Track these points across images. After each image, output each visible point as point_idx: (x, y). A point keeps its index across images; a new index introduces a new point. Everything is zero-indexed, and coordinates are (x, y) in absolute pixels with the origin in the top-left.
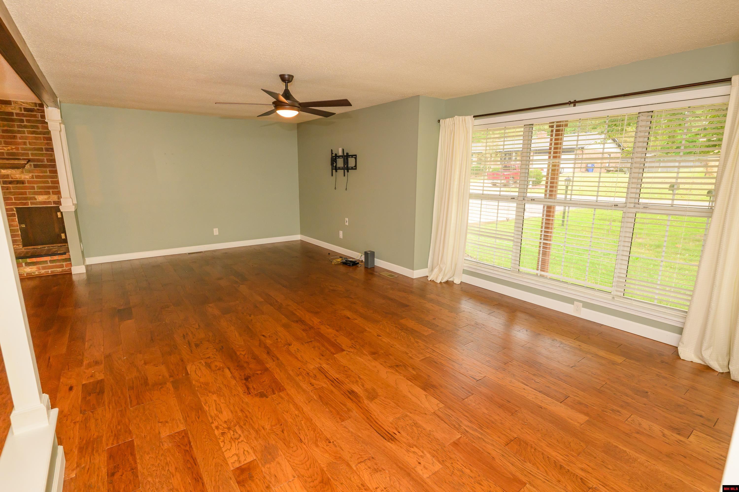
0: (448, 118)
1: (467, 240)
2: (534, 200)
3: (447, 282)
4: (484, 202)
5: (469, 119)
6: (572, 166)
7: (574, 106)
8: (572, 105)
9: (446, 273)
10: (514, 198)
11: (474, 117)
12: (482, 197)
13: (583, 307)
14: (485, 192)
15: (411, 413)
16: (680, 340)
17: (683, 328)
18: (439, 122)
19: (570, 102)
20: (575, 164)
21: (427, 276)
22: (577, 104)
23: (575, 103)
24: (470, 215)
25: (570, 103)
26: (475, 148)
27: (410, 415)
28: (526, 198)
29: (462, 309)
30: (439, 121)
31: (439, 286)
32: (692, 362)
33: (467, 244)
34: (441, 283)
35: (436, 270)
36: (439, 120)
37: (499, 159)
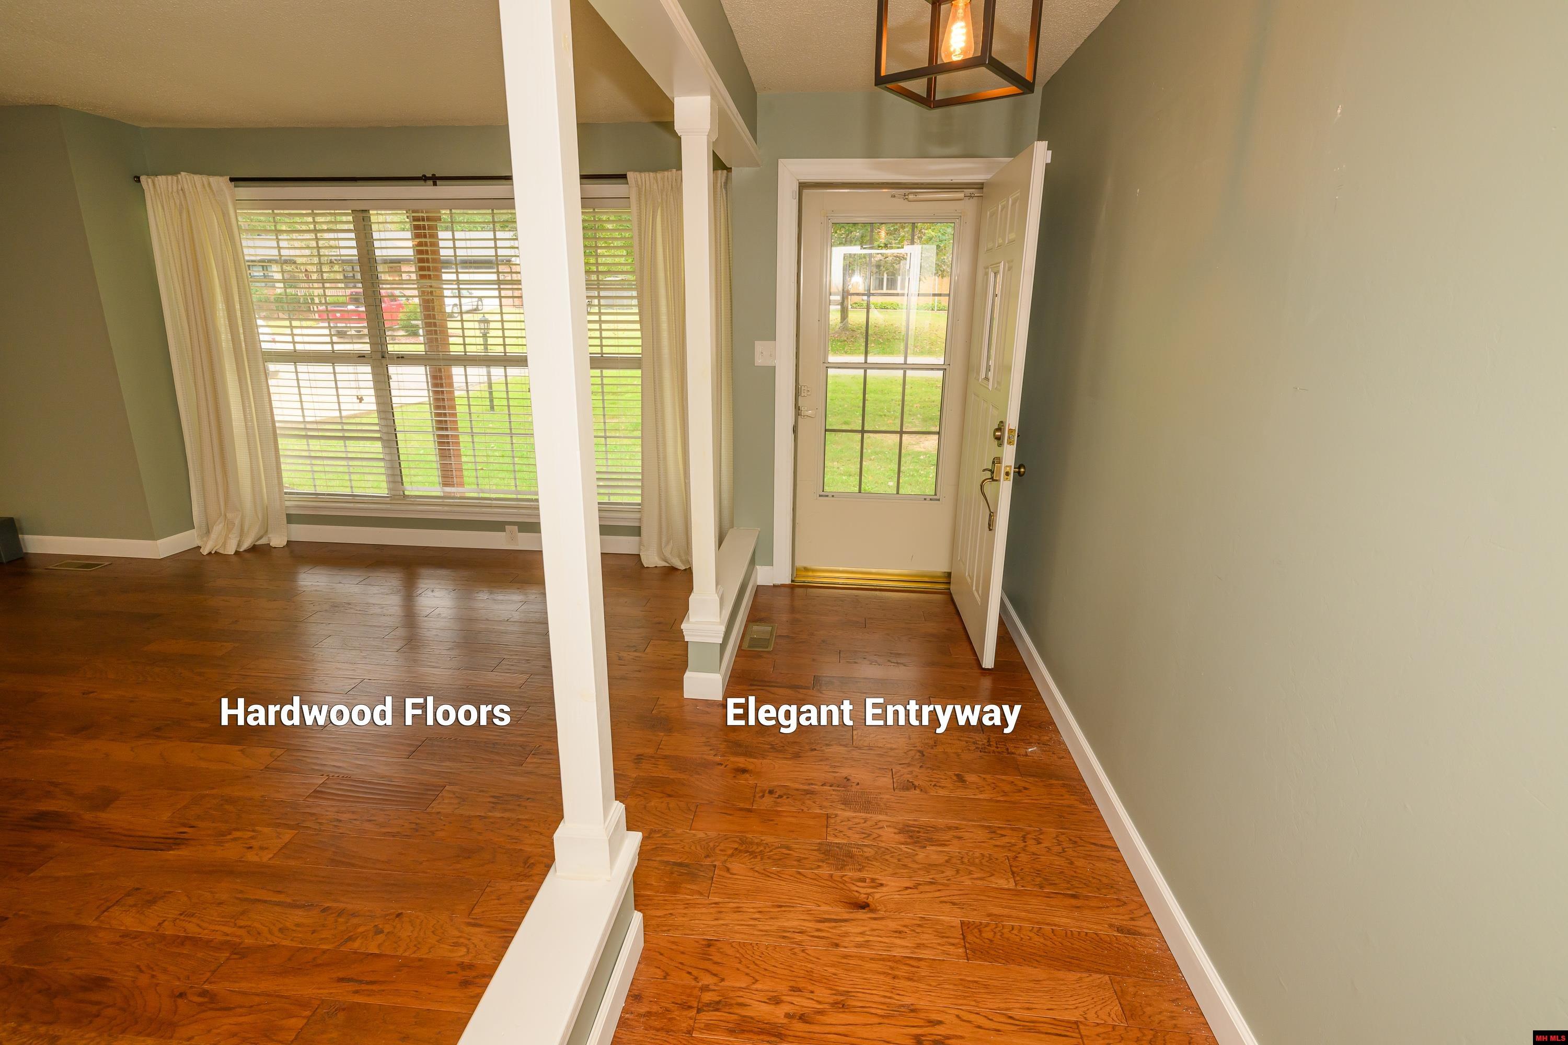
0: (161, 174)
1: (281, 453)
2: (402, 357)
3: (254, 549)
4: (302, 368)
5: (221, 183)
6: (496, 293)
7: (435, 184)
8: (431, 182)
9: (246, 529)
10: (364, 357)
11: (232, 180)
12: (295, 357)
13: (519, 531)
14: (299, 347)
15: (213, 788)
16: (641, 544)
17: (640, 527)
18: (139, 181)
19: (424, 176)
20: (500, 289)
21: (199, 547)
22: (438, 182)
23: (435, 180)
24: (273, 397)
25: (424, 178)
26: (252, 251)
27: (214, 792)
28: (387, 356)
29: (299, 589)
30: (137, 179)
31: (235, 559)
32: (656, 567)
33: (282, 460)
34: (237, 553)
35: (217, 529)
36: (139, 178)
37: (340, 276)
